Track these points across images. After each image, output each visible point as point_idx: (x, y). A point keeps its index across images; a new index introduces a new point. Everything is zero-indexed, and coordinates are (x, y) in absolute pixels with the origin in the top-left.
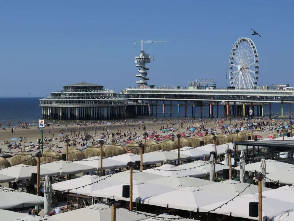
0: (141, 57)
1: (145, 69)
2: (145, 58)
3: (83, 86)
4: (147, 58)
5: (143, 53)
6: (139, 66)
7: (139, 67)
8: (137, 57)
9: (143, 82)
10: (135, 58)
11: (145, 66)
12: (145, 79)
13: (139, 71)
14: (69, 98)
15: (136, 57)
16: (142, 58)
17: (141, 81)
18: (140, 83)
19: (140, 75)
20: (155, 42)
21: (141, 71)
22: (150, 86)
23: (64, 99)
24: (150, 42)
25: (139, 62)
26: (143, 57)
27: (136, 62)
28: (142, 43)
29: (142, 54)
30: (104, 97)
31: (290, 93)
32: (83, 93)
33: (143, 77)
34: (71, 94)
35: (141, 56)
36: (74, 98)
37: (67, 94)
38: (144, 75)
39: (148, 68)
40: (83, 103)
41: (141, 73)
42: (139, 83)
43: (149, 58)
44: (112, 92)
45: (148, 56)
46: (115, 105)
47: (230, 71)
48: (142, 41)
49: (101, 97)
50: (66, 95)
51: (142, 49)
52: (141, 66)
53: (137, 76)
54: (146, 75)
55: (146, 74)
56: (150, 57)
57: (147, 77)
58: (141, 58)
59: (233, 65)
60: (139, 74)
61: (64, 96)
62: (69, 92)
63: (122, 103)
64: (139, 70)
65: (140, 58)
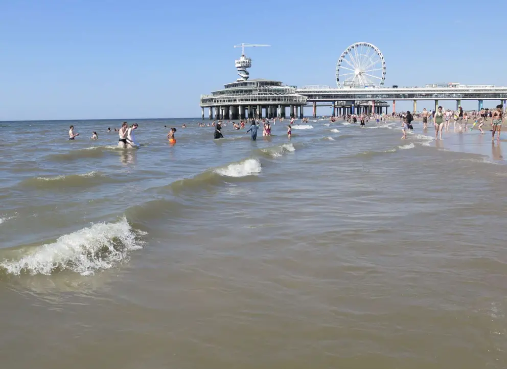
10: (236, 61)
20: (257, 45)
24: (252, 46)
31: (468, 90)
35: (242, 59)
47: (336, 73)
48: (243, 44)
51: (243, 53)
59: (341, 67)
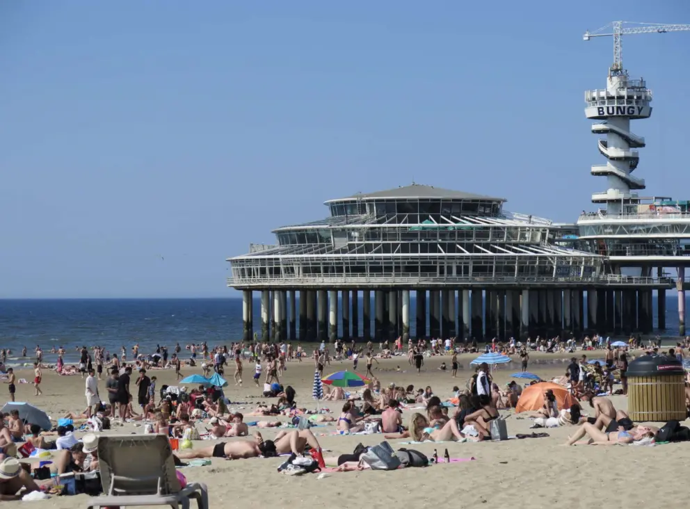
0: (613, 93)
1: (631, 143)
2: (630, 98)
3: (420, 200)
4: (639, 98)
5: (619, 76)
6: (605, 131)
7: (604, 137)
8: (595, 95)
9: (621, 196)
11: (628, 131)
12: (631, 185)
13: (603, 149)
14: (368, 248)
15: (592, 91)
16: (620, 98)
17: (612, 194)
18: (611, 201)
19: (610, 167)
21: (613, 152)
22: (683, 207)
23: (344, 251)
25: (606, 114)
26: (624, 93)
27: (592, 111)
28: (619, 33)
29: (615, 79)
30: (516, 245)
32: (424, 228)
33: (623, 174)
34: (372, 234)
36: (386, 249)
37: (356, 234)
38: (626, 165)
39: (643, 139)
40: (428, 268)
41: (612, 159)
42: (603, 201)
43: (646, 97)
44: (542, 222)
45: (642, 88)
46: (562, 279)
49: (502, 245)
50: (351, 238)
52: (612, 131)
53: (598, 174)
54: (633, 167)
55: (632, 162)
56: (650, 92)
57: (635, 175)
58: (613, 98)
60: (605, 164)
61: (342, 243)
62: (364, 223)
63: (589, 270)
64: (605, 144)
65: (611, 98)
